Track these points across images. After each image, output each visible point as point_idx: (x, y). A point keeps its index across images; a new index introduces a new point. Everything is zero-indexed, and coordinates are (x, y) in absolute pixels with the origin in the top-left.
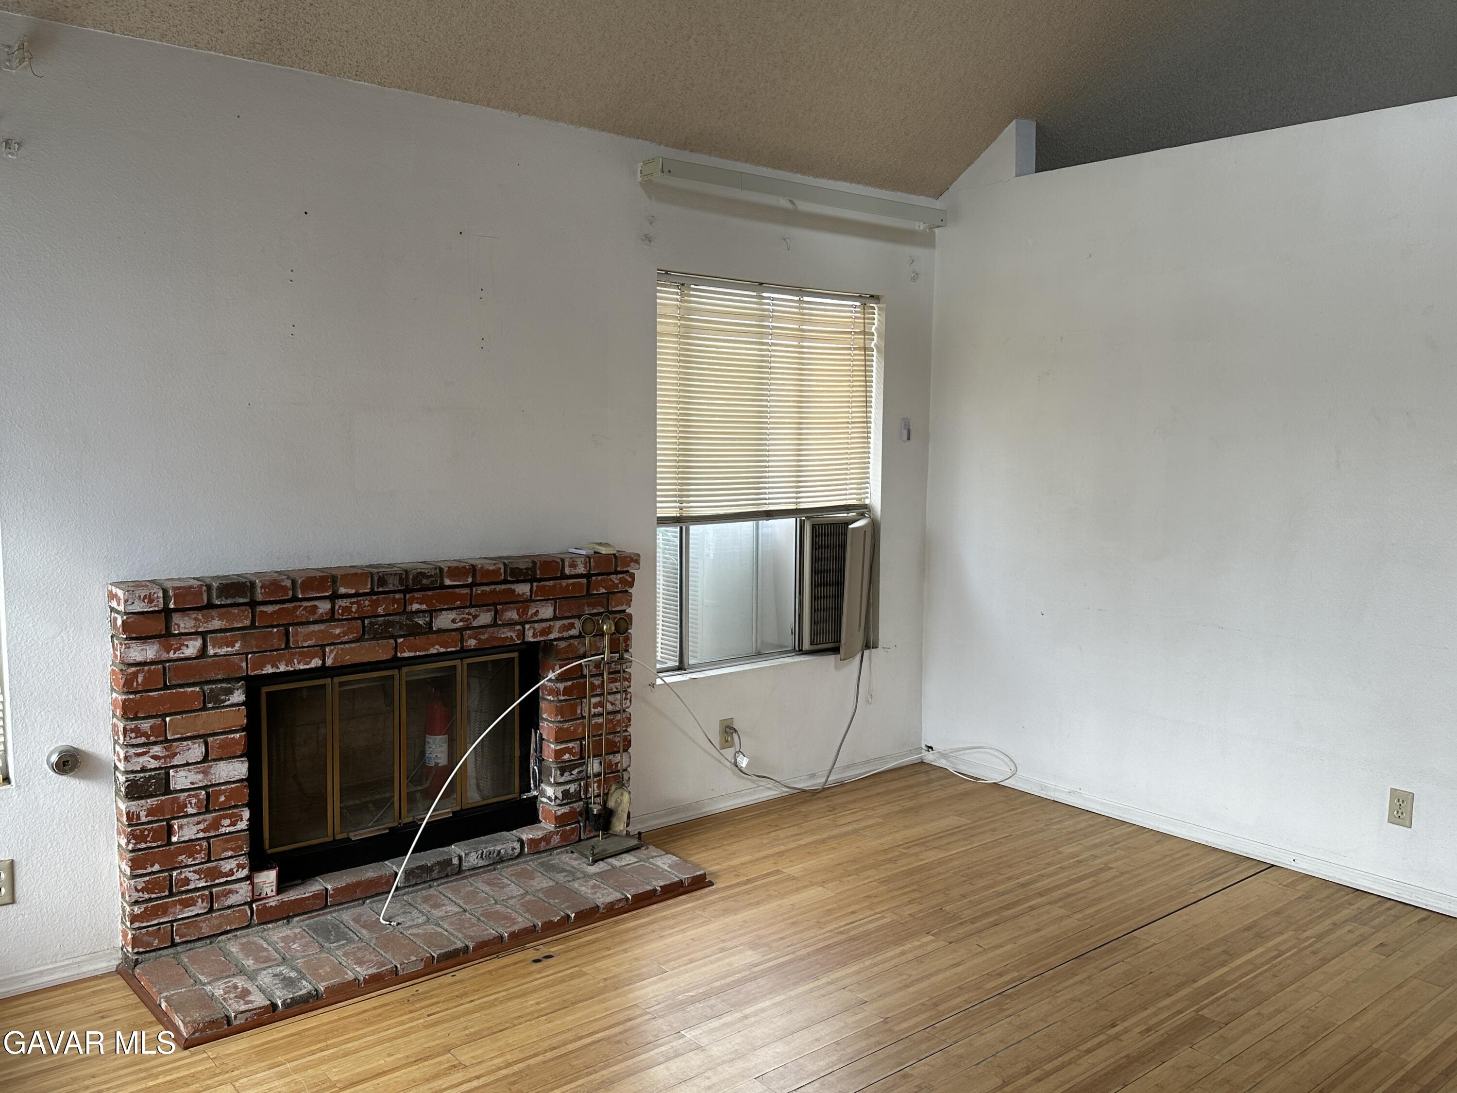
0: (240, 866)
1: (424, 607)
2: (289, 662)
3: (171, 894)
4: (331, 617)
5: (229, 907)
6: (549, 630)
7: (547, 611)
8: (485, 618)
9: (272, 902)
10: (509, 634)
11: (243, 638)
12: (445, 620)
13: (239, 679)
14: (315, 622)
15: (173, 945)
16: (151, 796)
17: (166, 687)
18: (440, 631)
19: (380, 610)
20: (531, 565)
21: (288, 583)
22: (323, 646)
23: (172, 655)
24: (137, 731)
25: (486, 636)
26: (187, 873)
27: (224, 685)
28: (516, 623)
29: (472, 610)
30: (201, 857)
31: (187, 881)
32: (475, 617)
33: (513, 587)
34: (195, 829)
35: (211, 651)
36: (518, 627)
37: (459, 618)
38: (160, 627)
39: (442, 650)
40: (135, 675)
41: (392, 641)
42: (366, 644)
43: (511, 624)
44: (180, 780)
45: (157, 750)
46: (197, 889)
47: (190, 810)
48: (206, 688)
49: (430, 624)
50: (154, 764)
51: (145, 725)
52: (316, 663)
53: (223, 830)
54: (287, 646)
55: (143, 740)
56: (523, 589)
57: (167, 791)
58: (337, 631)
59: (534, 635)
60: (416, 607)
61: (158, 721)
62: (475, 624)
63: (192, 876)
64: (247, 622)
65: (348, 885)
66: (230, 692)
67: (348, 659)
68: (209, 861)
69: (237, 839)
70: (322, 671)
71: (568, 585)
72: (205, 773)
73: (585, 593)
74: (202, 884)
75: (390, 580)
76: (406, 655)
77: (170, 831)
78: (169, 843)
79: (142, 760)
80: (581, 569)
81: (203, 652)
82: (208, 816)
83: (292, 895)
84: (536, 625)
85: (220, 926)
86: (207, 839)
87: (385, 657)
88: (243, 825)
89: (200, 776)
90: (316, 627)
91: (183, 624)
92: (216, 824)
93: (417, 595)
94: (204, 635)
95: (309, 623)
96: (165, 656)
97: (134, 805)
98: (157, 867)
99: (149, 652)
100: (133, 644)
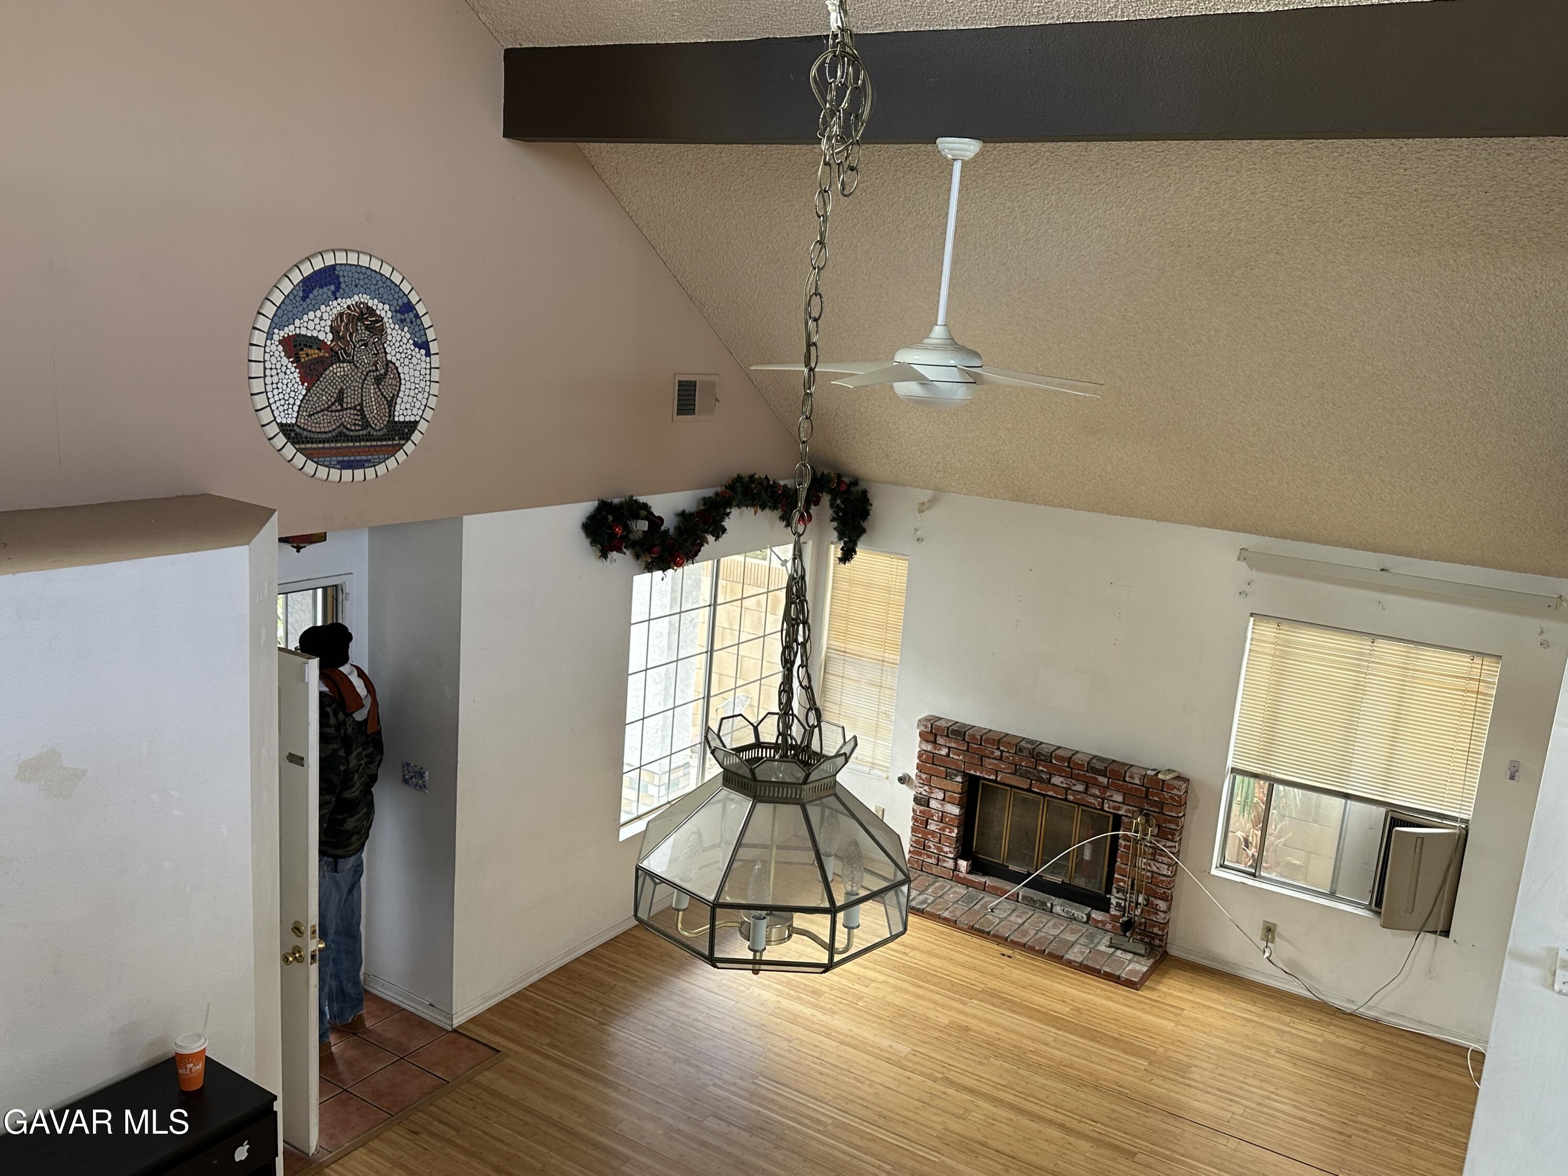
0: (950, 852)
1: (1045, 770)
2: (981, 772)
3: (924, 849)
4: (1001, 759)
5: (945, 867)
6: (1119, 809)
7: (1119, 798)
8: (1080, 787)
9: (961, 875)
10: (1093, 801)
11: (964, 755)
12: (1056, 780)
13: (961, 772)
14: (993, 759)
15: (922, 870)
16: (922, 805)
17: (933, 764)
18: (1054, 785)
19: (1023, 764)
20: (1103, 768)
21: (979, 738)
22: (997, 771)
23: (936, 752)
24: (920, 776)
25: (1079, 797)
26: (930, 844)
27: (954, 772)
28: (1098, 797)
29: (1073, 781)
30: (936, 840)
31: (930, 847)
32: (1074, 785)
33: (1097, 777)
34: (935, 827)
35: (951, 756)
36: (1100, 800)
37: (1065, 782)
38: (932, 739)
39: (1054, 795)
40: (923, 754)
41: (1029, 781)
42: (1016, 777)
43: (1095, 796)
44: (934, 804)
45: (926, 788)
46: (933, 852)
47: (935, 819)
48: (948, 770)
49: (1050, 780)
50: (924, 793)
51: (924, 776)
52: (993, 777)
53: (946, 833)
54: (981, 765)
55: (922, 782)
56: (1104, 780)
57: (928, 806)
58: (1003, 766)
59: (1109, 808)
60: (1041, 768)
61: (929, 776)
62: (1073, 788)
63: (932, 846)
64: (965, 749)
65: (994, 887)
66: (956, 776)
67: (1007, 781)
68: (940, 843)
69: (951, 840)
70: (995, 781)
71: (1132, 787)
72: (943, 805)
73: (1144, 796)
74: (935, 851)
75: (1025, 751)
76: (1035, 790)
77: (927, 824)
78: (926, 828)
79: (920, 789)
80: (1137, 781)
81: (948, 755)
82: (941, 824)
83: (972, 877)
84: (1111, 803)
85: (940, 873)
86: (940, 834)
87: (1024, 787)
88: (954, 835)
89: (940, 806)
90: (994, 761)
91: (940, 740)
92: (943, 829)
93: (1042, 762)
94: (949, 748)
95: (990, 758)
96: (934, 751)
97: (916, 807)
98: (920, 835)
99: (929, 747)
100: (924, 742)
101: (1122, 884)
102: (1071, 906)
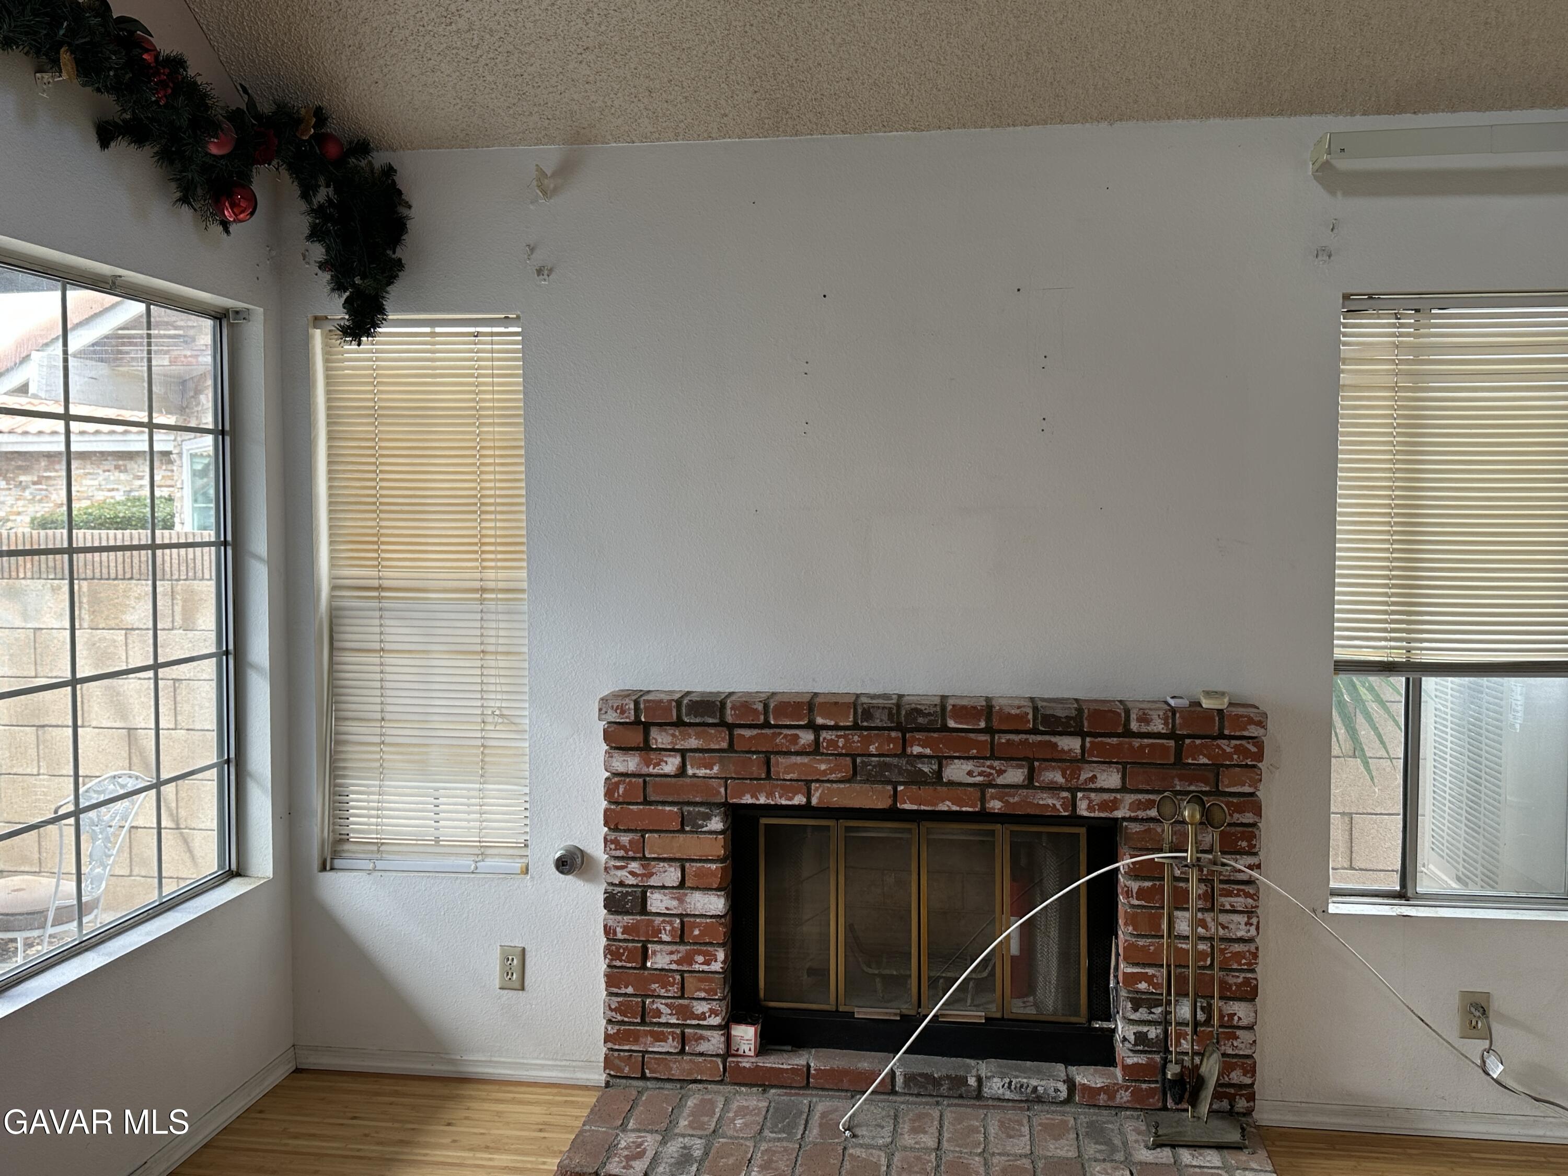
0: (713, 1012)
1: (928, 751)
2: (770, 795)
3: (643, 1022)
4: (815, 750)
5: (701, 1054)
6: (1115, 805)
7: (1111, 779)
8: (1015, 775)
9: (746, 1064)
10: (1050, 802)
11: (721, 761)
12: (957, 771)
13: (719, 805)
14: (797, 753)
15: (643, 1077)
16: (627, 913)
17: (646, 802)
18: (951, 783)
19: (873, 749)
20: (1074, 713)
21: (760, 707)
22: (808, 783)
23: (651, 770)
24: (616, 842)
25: (1016, 799)
26: (660, 1005)
27: (702, 809)
28: (1061, 788)
29: (996, 764)
30: (674, 990)
31: (658, 1013)
32: (1001, 772)
33: (1054, 739)
34: (667, 959)
35: (690, 772)
36: (1065, 794)
37: (977, 770)
38: (638, 739)
39: (955, 808)
40: (617, 785)
41: (889, 788)
42: (857, 786)
43: (1053, 788)
44: (657, 902)
45: (634, 866)
46: (667, 1025)
47: (665, 938)
48: (686, 808)
49: (939, 773)
50: (631, 880)
51: (625, 839)
52: (800, 800)
53: (697, 967)
54: (768, 777)
55: (621, 853)
56: (1072, 744)
57: (644, 911)
58: (823, 767)
59: (1090, 808)
60: (917, 750)
61: (637, 836)
62: (1000, 781)
63: (663, 1008)
64: (724, 745)
65: (832, 1070)
66: (708, 817)
67: (836, 801)
68: (682, 997)
69: (711, 981)
70: (806, 810)
71: (1142, 747)
72: (681, 900)
73: (1172, 760)
74: (673, 1020)
75: (877, 714)
76: (908, 806)
77: (645, 957)
78: (644, 967)
79: (620, 873)
80: (1158, 726)
81: (682, 771)
82: (682, 948)
83: (772, 1062)
84: (1093, 795)
85: (690, 1072)
86: (682, 973)
87: (880, 805)
88: (717, 966)
89: (675, 903)
90: (799, 759)
91: (660, 739)
92: (688, 959)
93: (918, 735)
94: (683, 753)
95: (789, 753)
96: (645, 770)
97: (613, 920)
98: (630, 990)
99: (631, 763)
100: (616, 754)
101: (1143, 986)
102: (1024, 1071)
